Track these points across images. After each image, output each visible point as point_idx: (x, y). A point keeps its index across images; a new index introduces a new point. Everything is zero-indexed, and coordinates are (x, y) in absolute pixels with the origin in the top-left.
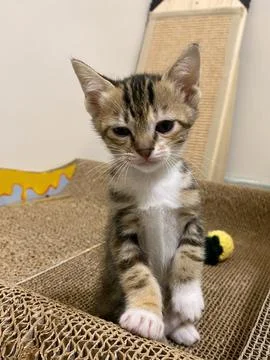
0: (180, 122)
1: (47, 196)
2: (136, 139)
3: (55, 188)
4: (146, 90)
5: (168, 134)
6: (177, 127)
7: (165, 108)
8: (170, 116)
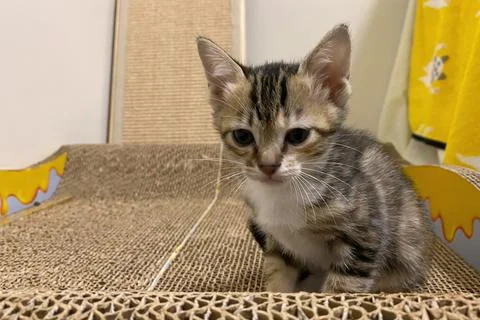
0: (318, 131)
1: (37, 204)
2: (259, 150)
3: (45, 191)
4: (278, 87)
5: (301, 147)
6: (313, 137)
7: (299, 112)
8: (304, 122)
